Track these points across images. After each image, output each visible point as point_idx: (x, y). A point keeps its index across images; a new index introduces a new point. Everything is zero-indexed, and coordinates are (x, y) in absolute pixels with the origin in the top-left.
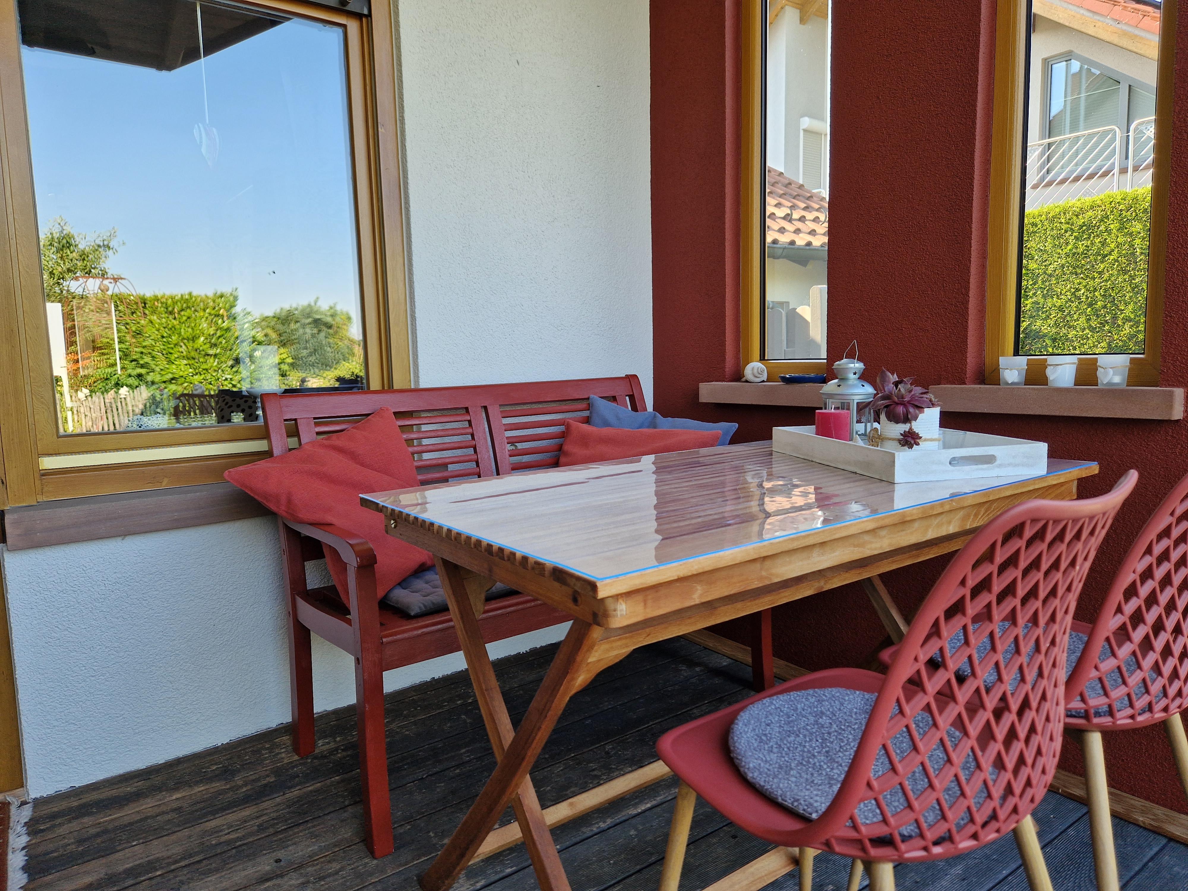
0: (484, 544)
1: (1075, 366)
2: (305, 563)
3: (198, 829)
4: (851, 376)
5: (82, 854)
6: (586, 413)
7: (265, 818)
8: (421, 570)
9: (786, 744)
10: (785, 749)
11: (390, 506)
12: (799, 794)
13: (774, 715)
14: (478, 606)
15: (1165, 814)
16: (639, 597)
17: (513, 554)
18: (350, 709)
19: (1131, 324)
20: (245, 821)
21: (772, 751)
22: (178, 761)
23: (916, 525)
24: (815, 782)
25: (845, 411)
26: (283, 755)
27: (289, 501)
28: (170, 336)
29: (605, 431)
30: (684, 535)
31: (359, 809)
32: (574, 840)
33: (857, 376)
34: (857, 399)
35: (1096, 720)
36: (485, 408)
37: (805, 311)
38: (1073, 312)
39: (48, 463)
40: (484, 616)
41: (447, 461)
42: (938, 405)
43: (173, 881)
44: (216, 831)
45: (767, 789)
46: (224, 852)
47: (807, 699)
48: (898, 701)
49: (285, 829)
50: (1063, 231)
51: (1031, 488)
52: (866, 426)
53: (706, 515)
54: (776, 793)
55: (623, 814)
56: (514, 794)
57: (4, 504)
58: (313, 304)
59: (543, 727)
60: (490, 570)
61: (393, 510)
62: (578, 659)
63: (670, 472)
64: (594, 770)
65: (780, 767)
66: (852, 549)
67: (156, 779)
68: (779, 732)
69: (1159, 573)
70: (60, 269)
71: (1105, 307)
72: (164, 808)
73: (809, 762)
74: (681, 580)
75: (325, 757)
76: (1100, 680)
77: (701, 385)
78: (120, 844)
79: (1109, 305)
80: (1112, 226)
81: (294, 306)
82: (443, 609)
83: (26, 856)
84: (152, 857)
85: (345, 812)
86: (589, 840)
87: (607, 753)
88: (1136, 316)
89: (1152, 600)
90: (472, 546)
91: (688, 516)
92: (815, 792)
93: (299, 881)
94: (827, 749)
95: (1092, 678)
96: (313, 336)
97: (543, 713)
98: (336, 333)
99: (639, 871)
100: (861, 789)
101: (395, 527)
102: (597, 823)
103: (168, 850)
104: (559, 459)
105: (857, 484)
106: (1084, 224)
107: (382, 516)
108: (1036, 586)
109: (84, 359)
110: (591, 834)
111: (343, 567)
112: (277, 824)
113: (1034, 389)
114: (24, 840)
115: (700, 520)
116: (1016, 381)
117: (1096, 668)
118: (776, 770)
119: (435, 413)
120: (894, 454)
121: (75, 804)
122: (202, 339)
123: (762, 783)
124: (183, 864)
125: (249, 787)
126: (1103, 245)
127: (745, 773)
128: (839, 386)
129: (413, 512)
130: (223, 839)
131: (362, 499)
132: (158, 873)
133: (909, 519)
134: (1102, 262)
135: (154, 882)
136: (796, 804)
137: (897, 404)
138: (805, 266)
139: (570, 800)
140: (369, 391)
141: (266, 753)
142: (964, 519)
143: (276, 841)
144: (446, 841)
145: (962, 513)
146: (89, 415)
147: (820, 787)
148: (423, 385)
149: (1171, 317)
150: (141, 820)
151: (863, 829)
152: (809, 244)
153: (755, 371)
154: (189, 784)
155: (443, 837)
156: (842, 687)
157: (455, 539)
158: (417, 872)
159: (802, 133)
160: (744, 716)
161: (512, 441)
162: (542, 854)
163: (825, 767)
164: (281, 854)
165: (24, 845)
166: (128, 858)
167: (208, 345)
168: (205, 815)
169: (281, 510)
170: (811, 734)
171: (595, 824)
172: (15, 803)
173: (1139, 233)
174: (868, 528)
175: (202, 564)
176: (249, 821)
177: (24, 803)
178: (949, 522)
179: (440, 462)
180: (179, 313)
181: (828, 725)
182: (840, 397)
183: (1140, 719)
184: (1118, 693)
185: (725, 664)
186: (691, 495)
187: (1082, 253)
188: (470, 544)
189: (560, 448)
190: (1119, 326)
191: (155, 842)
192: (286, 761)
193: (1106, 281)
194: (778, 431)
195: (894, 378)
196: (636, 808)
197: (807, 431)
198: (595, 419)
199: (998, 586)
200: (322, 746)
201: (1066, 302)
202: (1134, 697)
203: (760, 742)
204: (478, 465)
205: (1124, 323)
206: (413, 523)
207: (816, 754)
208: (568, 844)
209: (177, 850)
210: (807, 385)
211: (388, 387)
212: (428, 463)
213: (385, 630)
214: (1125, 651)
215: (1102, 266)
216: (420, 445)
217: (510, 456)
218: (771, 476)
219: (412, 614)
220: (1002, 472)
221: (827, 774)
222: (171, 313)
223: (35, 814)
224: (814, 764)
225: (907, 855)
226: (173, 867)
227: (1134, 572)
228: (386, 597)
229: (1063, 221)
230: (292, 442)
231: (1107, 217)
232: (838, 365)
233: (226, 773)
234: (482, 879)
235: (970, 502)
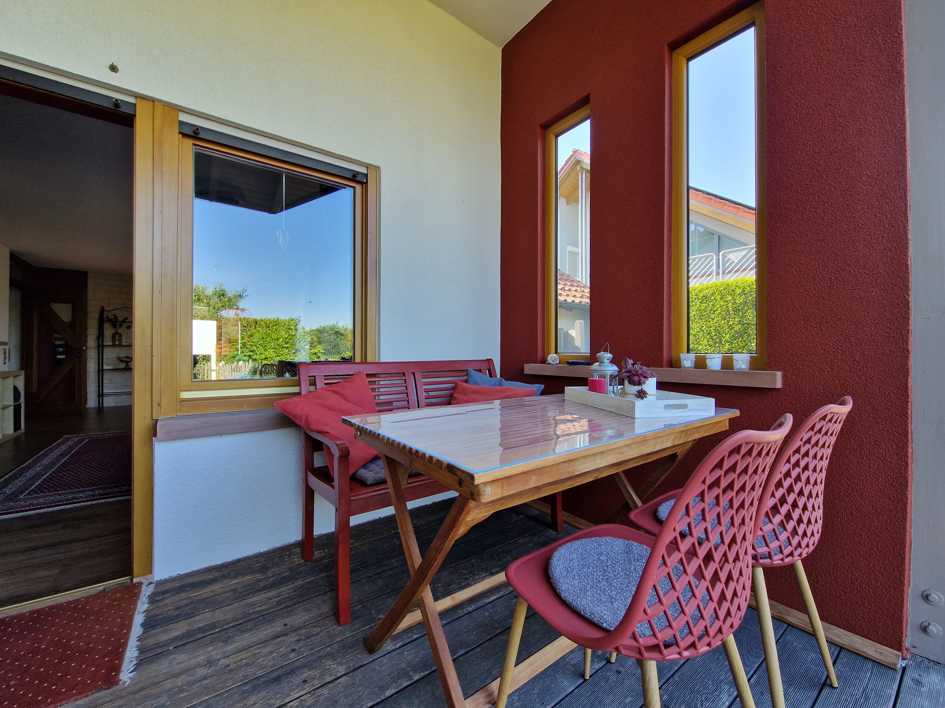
0: (408, 447)
1: (721, 359)
2: (314, 453)
3: (243, 603)
4: (606, 361)
5: (176, 617)
6: (466, 378)
7: (281, 597)
8: (376, 458)
9: (582, 574)
10: (583, 577)
11: (357, 424)
12: (594, 609)
13: (574, 554)
14: (404, 483)
15: (784, 609)
16: (499, 484)
17: (424, 454)
18: (332, 533)
19: (729, 343)
20: (270, 599)
21: (575, 579)
22: (239, 561)
23: (650, 442)
24: (603, 600)
25: (603, 379)
26: (296, 559)
27: (307, 419)
28: (267, 338)
29: (475, 387)
30: (524, 445)
31: (333, 594)
32: (454, 618)
33: (609, 361)
34: (609, 373)
35: (761, 561)
36: (414, 373)
37: (573, 333)
38: (700, 337)
39: (185, 395)
40: (408, 486)
41: (393, 400)
42: (656, 377)
43: (225, 636)
44: (253, 604)
45: (574, 605)
46: (256, 618)
47: (592, 544)
48: (663, 557)
49: (292, 605)
50: (694, 299)
51: (708, 423)
52: (613, 388)
53: (535, 434)
54: (580, 608)
55: (481, 602)
56: (420, 596)
57: (158, 416)
58: (335, 324)
59: (438, 559)
60: (411, 463)
61: (359, 426)
62: (461, 519)
63: (512, 409)
64: (465, 574)
65: (581, 590)
66: (617, 455)
67: (226, 571)
68: (578, 566)
69: (794, 474)
70: (218, 306)
71: (716, 335)
72: (226, 589)
73: (597, 586)
74: (523, 473)
75: (318, 561)
76: (764, 537)
77: (525, 365)
78: (199, 611)
79: (718, 334)
80: (717, 297)
81: (327, 325)
82: (384, 482)
83: (145, 616)
84: (214, 620)
85: (326, 595)
86: (462, 618)
87: (473, 564)
88: (731, 340)
89: (790, 489)
90: (401, 448)
91: (525, 434)
92: (603, 608)
93: (295, 639)
94: (607, 577)
95: (759, 536)
96: (334, 339)
97: (438, 550)
98: (345, 338)
99: (490, 639)
100: (640, 615)
101: (360, 435)
102: (466, 608)
103: (225, 615)
104: (451, 401)
105: (613, 418)
106: (704, 296)
107: (353, 429)
108: (732, 482)
109: (224, 348)
110: (463, 614)
111: (331, 456)
112: (287, 601)
113: (701, 370)
114: (146, 606)
115: (532, 436)
116: (690, 366)
117: (761, 529)
118: (578, 591)
119: (388, 375)
120: (635, 402)
121: (178, 585)
122: (282, 339)
123: (571, 601)
124: (232, 625)
125: (275, 578)
126: (713, 306)
127: (560, 593)
128: (600, 366)
129: (369, 427)
130: (256, 610)
131: (343, 419)
132: (217, 630)
133: (648, 438)
134: (713, 314)
135: (214, 636)
136: (592, 616)
137: (634, 375)
138: (572, 312)
139: (452, 596)
140: (355, 363)
141: (286, 558)
142: (675, 439)
143: (285, 612)
144: (381, 616)
145: (673, 436)
146: (223, 374)
147: (606, 604)
148: (382, 361)
149: (771, 334)
150: (213, 596)
151: (641, 640)
152: (573, 301)
153: (553, 358)
154: (243, 575)
155: (379, 614)
156: (612, 536)
157: (392, 444)
158: (363, 635)
159: (568, 252)
160: (557, 555)
161: (427, 391)
162: (435, 636)
163: (607, 589)
164: (287, 621)
165: (145, 609)
166: (202, 620)
167: (284, 343)
168: (249, 594)
169: (303, 424)
170: (597, 566)
171: (465, 608)
172: (146, 583)
173: (731, 301)
174: (627, 444)
175: (260, 452)
176: (273, 598)
177: (150, 583)
178: (667, 441)
179: (389, 401)
180: (272, 328)
181: (605, 561)
182: (600, 372)
183: (786, 560)
184: (774, 545)
185: (536, 513)
186: (525, 422)
187: (704, 310)
188: (400, 448)
189: (451, 395)
190: (723, 344)
191: (218, 611)
192: (297, 563)
193: (716, 323)
194: (567, 388)
195: (631, 362)
196: (488, 599)
197: (582, 390)
198: (470, 380)
199: (709, 480)
200: (317, 554)
201: (697, 332)
202: (783, 548)
203: (567, 572)
204: (408, 403)
205: (725, 343)
206: (369, 434)
207: (601, 580)
208: (450, 620)
209: (229, 616)
210: (580, 366)
211: (364, 361)
212: (382, 401)
213: (352, 493)
214: (777, 519)
215: (713, 316)
216: (379, 391)
217: (426, 399)
218: (563, 413)
219: (368, 484)
220: (692, 413)
221: (609, 595)
222: (268, 327)
223: (155, 591)
224: (600, 587)
225: (667, 658)
226: (225, 627)
227: (781, 473)
228: (355, 473)
229: (694, 294)
230: (312, 388)
231: (715, 293)
232: (599, 355)
233: (264, 569)
234: (400, 642)
235: (678, 430)
